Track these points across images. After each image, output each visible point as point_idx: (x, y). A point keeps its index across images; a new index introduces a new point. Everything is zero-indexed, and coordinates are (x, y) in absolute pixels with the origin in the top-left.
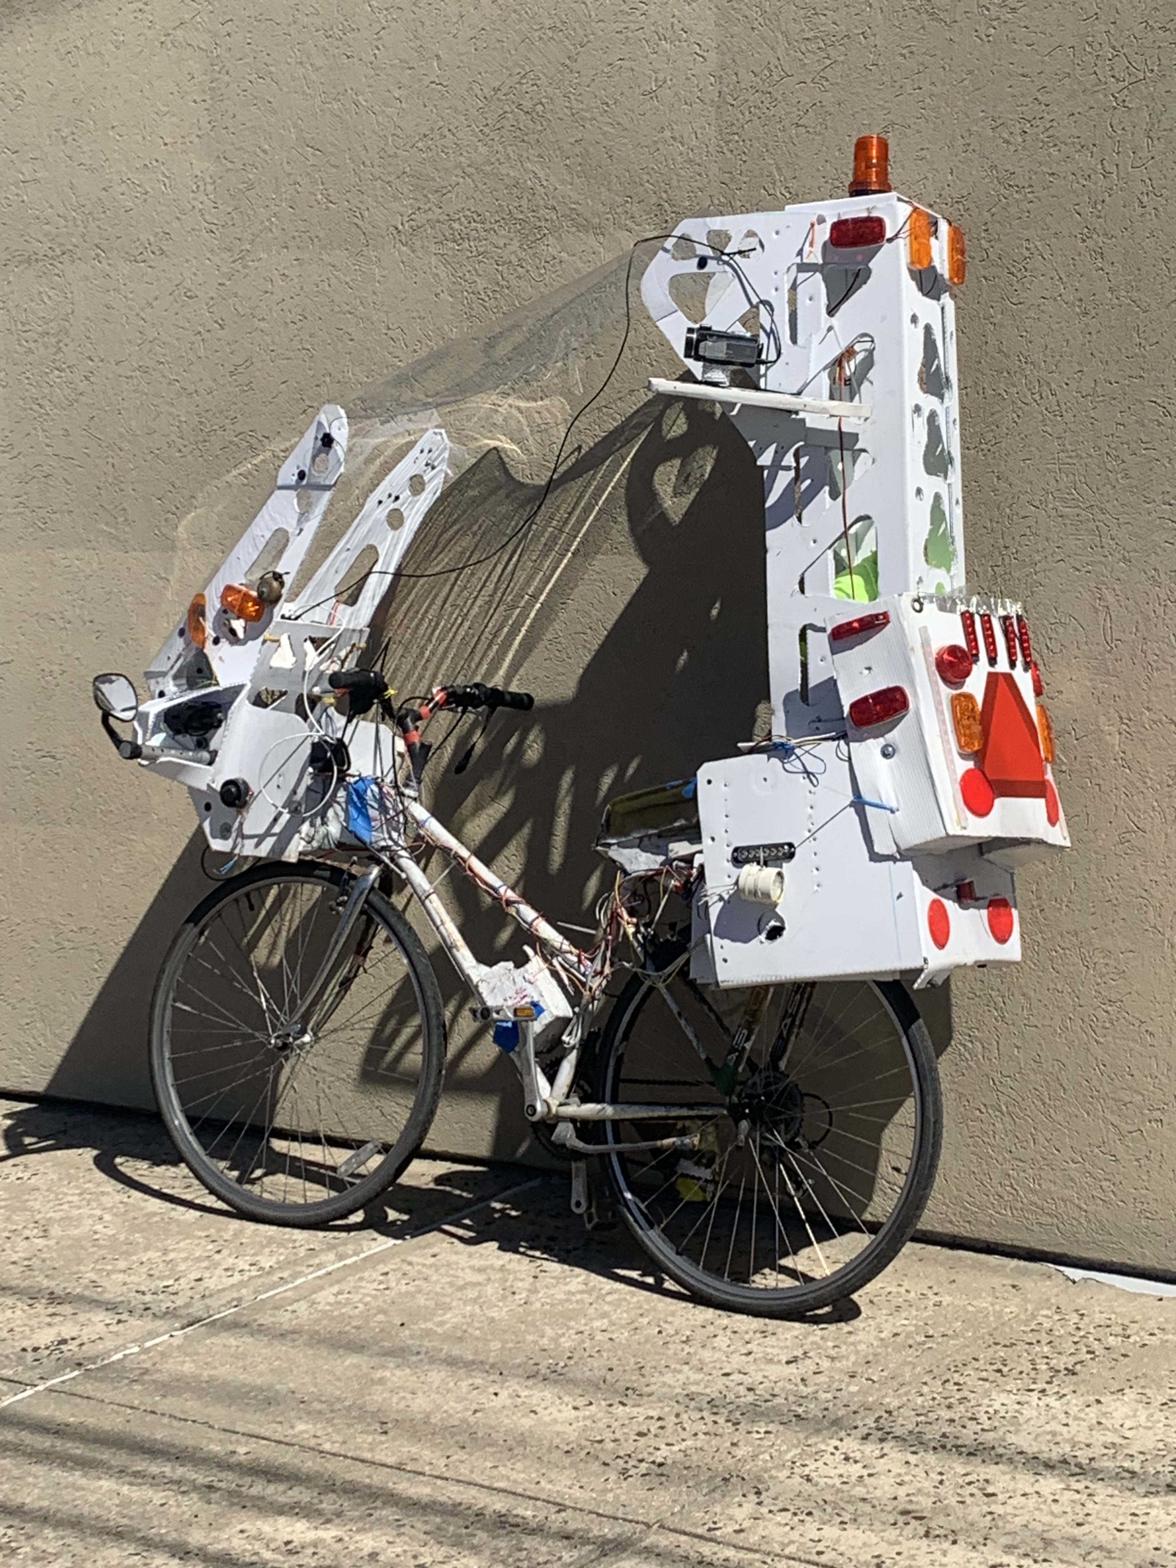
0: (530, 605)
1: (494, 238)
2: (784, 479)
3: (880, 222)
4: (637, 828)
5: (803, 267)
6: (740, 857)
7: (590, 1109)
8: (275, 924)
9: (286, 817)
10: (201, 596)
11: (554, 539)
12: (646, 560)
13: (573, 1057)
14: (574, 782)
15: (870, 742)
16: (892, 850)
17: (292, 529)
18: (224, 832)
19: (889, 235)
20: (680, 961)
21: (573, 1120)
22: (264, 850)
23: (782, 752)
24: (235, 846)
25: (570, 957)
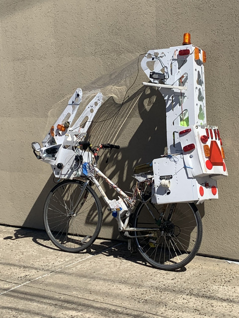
0: (119, 128)
1: (111, 54)
2: (170, 102)
3: (189, 50)
4: (141, 172)
5: (173, 60)
6: (161, 178)
7: (132, 229)
8: (68, 192)
9: (70, 170)
10: (53, 126)
11: (124, 114)
12: (142, 119)
13: (128, 218)
14: (128, 163)
15: (187, 155)
16: (192, 176)
17: (71, 113)
18: (58, 174)
19: (191, 53)
20: (150, 199)
21: (128, 231)
22: (66, 177)
23: (170, 157)
24: (60, 176)
25: (127, 198)
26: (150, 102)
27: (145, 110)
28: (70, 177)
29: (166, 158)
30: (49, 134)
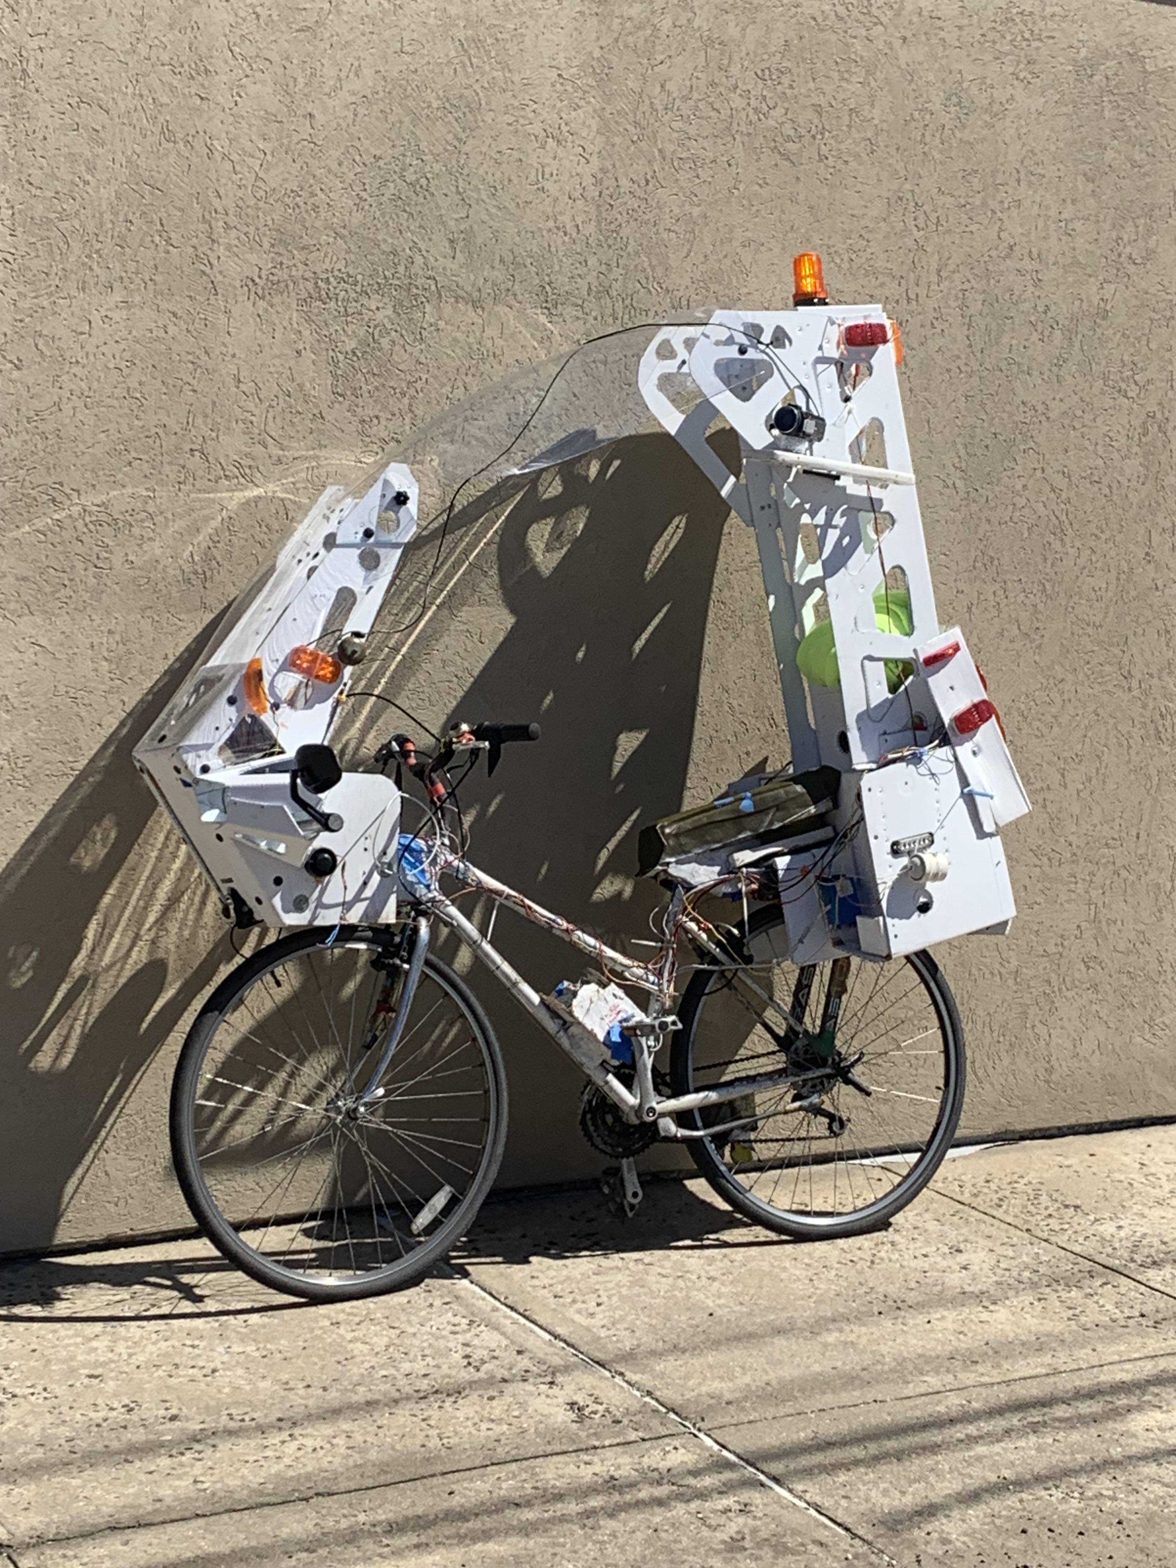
4: (700, 845)
6: (899, 848)
9: (376, 879)
11: (419, 593)
12: (513, 611)
15: (966, 744)
16: (993, 828)
17: (358, 588)
18: (299, 905)
23: (916, 760)
24: (314, 917)
25: (636, 971)
26: (557, 535)
27: (534, 570)
28: (378, 914)
29: (904, 764)
30: (232, 701)
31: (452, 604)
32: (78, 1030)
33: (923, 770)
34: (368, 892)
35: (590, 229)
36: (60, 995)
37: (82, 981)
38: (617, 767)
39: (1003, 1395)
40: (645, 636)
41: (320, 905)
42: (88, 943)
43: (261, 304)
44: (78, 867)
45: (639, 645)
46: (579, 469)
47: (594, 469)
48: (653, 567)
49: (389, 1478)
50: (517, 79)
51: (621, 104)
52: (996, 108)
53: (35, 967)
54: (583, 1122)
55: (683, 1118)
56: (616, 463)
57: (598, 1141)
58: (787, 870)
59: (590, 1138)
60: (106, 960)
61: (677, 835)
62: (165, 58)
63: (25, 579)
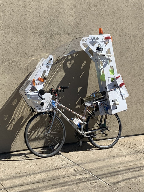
4: (89, 101)
6: (113, 101)
9: (49, 106)
12: (65, 73)
15: (121, 88)
17: (46, 70)
18: (40, 109)
23: (115, 90)
24: (42, 111)
25: (81, 117)
26: (70, 63)
27: (68, 68)
28: (49, 110)
29: (113, 91)
30: (31, 84)
31: (58, 72)
32: (13, 125)
33: (116, 91)
34: (48, 108)
35: (74, 25)
36: (11, 121)
37: (13, 119)
38: (78, 92)
39: (127, 168)
40: (81, 75)
41: (42, 109)
42: (14, 114)
43: (34, 35)
44: (12, 105)
45: (81, 77)
46: (73, 55)
47: (75, 55)
48: (82, 67)
49: (52, 179)
50: (64, 7)
51: (77, 10)
52: (123, 10)
53: (7, 117)
54: (75, 135)
55: (87, 134)
56: (77, 54)
57: (77, 137)
58: (99, 104)
59: (76, 137)
60: (16, 116)
61: (86, 100)
62: (21, 5)
63: (5, 70)
